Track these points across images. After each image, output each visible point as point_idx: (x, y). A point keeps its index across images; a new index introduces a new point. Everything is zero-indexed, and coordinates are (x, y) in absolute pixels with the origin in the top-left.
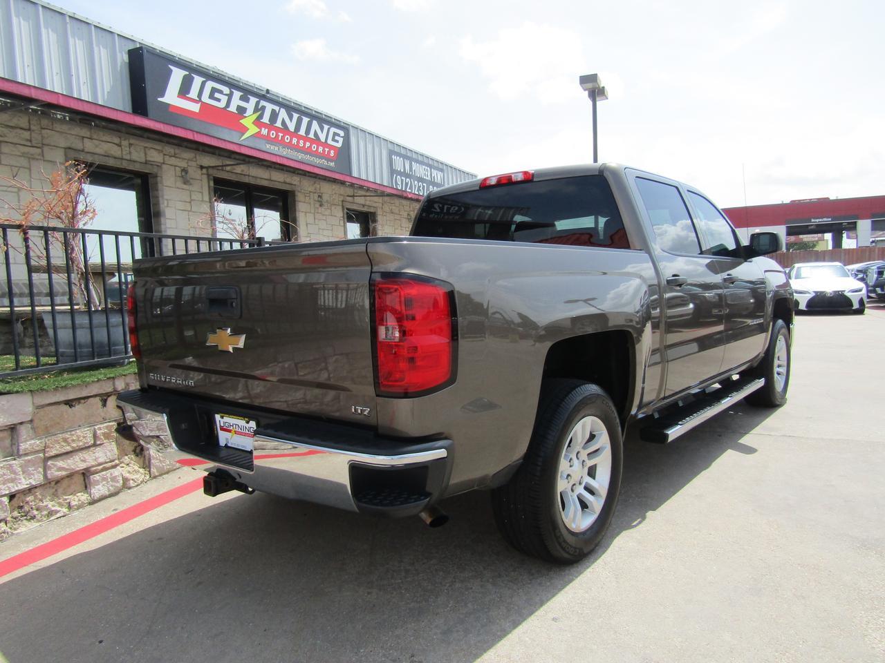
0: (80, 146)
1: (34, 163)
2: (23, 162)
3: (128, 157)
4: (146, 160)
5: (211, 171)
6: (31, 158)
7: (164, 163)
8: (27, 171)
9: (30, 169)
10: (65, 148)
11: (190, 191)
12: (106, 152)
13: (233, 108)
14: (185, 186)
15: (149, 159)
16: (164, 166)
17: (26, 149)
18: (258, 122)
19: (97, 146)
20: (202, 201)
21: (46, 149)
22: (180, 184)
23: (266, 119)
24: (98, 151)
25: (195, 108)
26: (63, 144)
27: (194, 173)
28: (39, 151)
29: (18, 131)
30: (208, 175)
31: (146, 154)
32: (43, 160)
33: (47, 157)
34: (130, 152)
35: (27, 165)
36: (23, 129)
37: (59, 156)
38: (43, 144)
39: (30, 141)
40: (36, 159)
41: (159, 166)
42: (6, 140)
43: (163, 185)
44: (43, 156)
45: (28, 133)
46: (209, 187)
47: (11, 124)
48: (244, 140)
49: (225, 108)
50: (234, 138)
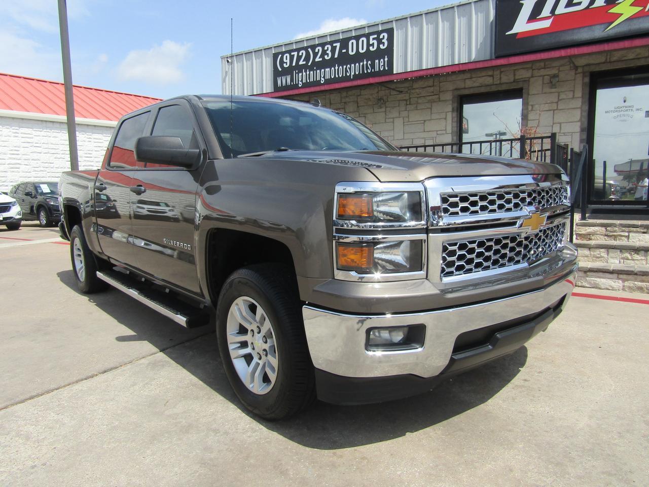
0: (463, 86)
1: (434, 105)
2: (428, 105)
3: (498, 82)
4: (515, 79)
6: (432, 102)
7: (532, 77)
9: (431, 109)
10: (453, 90)
11: (559, 93)
12: (481, 84)
14: (553, 90)
15: (517, 77)
16: (532, 80)
17: (431, 97)
19: (474, 82)
20: (573, 97)
21: (441, 94)
22: (547, 90)
24: (476, 84)
25: (546, 24)
26: (451, 88)
27: (567, 75)
28: (437, 96)
29: (428, 88)
30: (584, 73)
31: (515, 75)
32: (440, 101)
33: (441, 99)
34: (500, 78)
35: (430, 107)
36: (430, 87)
37: (448, 96)
38: (440, 92)
39: (433, 92)
40: (435, 102)
41: (527, 81)
42: (421, 96)
43: (528, 94)
44: (439, 99)
45: (432, 88)
46: (584, 85)
47: (424, 86)
48: (613, 28)
49: (587, 7)
50: (598, 32)
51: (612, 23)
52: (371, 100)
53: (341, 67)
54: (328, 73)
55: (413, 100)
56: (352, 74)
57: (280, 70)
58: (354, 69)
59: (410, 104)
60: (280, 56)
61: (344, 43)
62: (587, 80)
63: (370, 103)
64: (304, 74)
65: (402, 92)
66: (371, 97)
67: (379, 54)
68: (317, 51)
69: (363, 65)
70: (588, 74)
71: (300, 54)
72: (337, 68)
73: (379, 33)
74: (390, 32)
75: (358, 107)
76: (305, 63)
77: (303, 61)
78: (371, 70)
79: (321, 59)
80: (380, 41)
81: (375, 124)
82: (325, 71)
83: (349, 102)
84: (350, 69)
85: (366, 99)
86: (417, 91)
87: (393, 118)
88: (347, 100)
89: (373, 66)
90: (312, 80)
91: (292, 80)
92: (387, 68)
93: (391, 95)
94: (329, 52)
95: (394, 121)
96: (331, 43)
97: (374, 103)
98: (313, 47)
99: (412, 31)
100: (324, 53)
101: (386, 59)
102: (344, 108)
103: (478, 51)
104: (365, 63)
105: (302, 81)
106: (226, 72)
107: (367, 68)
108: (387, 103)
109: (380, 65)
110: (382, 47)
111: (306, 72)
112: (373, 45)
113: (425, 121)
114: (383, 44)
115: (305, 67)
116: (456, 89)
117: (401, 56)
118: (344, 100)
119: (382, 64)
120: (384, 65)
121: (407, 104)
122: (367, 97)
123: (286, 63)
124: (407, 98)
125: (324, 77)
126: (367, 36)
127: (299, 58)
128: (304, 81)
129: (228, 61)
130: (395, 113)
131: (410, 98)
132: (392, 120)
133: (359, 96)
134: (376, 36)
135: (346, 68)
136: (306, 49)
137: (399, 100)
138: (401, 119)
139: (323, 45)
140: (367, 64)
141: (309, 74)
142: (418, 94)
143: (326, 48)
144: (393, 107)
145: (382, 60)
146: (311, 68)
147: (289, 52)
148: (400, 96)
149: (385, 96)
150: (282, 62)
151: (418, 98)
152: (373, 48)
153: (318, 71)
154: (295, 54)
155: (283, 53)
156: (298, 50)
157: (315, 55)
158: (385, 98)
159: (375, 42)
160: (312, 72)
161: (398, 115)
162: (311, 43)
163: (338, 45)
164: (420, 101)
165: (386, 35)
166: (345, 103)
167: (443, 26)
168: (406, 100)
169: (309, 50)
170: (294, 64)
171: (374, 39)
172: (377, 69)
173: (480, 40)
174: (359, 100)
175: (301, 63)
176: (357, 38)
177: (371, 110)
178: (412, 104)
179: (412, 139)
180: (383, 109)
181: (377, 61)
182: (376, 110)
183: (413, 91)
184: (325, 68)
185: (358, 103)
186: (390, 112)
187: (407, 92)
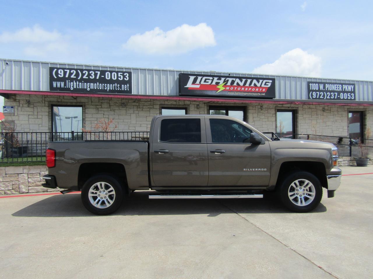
0: (164, 103)
1: (151, 110)
2: (148, 110)
3: (178, 104)
4: (184, 104)
5: (208, 104)
6: (151, 108)
7: (190, 104)
8: (149, 112)
9: (150, 111)
10: (160, 104)
12: (171, 104)
13: (214, 83)
14: (198, 110)
16: (190, 105)
17: (149, 106)
18: (225, 86)
19: (169, 102)
21: (154, 106)
22: (196, 109)
23: (229, 84)
24: (169, 104)
25: (198, 86)
26: (159, 103)
27: (202, 105)
29: (148, 102)
30: (207, 105)
31: (184, 102)
32: (153, 108)
33: (155, 108)
34: (179, 103)
35: (149, 110)
36: (149, 101)
37: (158, 107)
38: (154, 104)
39: (150, 104)
41: (189, 105)
42: (144, 105)
43: (189, 111)
44: (153, 107)
45: (150, 102)
46: (207, 109)
47: (146, 101)
48: (218, 93)
49: (210, 84)
50: (213, 93)
51: (218, 91)
52: (117, 103)
53: (101, 84)
54: (92, 86)
55: (141, 106)
56: (108, 89)
57: (56, 77)
58: (109, 87)
59: (139, 108)
60: (55, 70)
61: (103, 73)
62: (208, 108)
63: (117, 105)
65: (135, 102)
66: (117, 102)
67: (124, 82)
68: (84, 72)
69: (115, 86)
70: (208, 106)
71: (72, 72)
72: (98, 84)
73: (124, 73)
74: (130, 74)
75: (110, 106)
76: (75, 77)
77: (74, 76)
78: (120, 89)
79: (87, 78)
80: (124, 77)
81: (120, 115)
82: (90, 85)
83: (104, 102)
84: (107, 86)
85: (115, 103)
86: (142, 102)
87: (131, 113)
88: (103, 101)
89: (121, 87)
90: (80, 87)
91: (65, 85)
92: (128, 90)
93: (129, 102)
94: (93, 75)
96: (94, 71)
97: (120, 105)
98: (82, 70)
99: (141, 76)
100: (89, 75)
101: (128, 86)
102: (101, 105)
103: (171, 90)
105: (73, 87)
107: (117, 88)
108: (127, 106)
109: (125, 87)
110: (125, 79)
111: (76, 82)
112: (120, 77)
113: (147, 116)
115: (76, 80)
117: (135, 85)
118: (101, 101)
119: (126, 87)
120: (127, 88)
121: (137, 108)
122: (115, 101)
123: (61, 75)
124: (138, 105)
125: (90, 87)
126: (117, 72)
127: (71, 74)
128: (75, 87)
129: (7, 64)
130: (131, 111)
132: (130, 114)
133: (110, 100)
134: (122, 73)
135: (104, 86)
136: (76, 70)
137: (133, 105)
138: (135, 114)
139: (89, 71)
140: (117, 86)
141: (79, 84)
143: (90, 73)
144: (130, 108)
145: (126, 85)
146: (80, 81)
147: (64, 69)
148: (134, 104)
150: (57, 73)
152: (121, 78)
153: (85, 84)
154: (68, 71)
155: (58, 69)
156: (70, 69)
157: (83, 74)
158: (126, 103)
159: (122, 76)
161: (133, 113)
162: (81, 68)
163: (99, 73)
164: (144, 107)
165: (128, 75)
166: (102, 103)
167: (156, 77)
168: (137, 106)
169: (79, 71)
170: (67, 76)
171: (121, 74)
172: (123, 89)
173: (172, 86)
174: (110, 102)
175: (72, 76)
176: (111, 72)
177: (117, 108)
178: (140, 108)
179: (141, 124)
180: (125, 109)
181: (123, 85)
182: (121, 108)
183: (141, 102)
184: (90, 83)
185: (110, 104)
186: (128, 110)
187: (137, 102)
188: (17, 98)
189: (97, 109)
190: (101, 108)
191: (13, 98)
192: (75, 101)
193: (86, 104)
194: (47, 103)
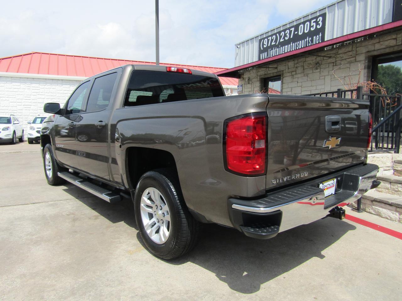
0: (373, 49)
1: (352, 65)
2: (348, 65)
6: (350, 63)
8: (348, 69)
9: (350, 68)
10: (366, 53)
12: (387, 46)
17: (349, 60)
19: (382, 45)
21: (357, 57)
24: (383, 47)
26: (364, 51)
28: (355, 58)
29: (347, 53)
32: (356, 62)
33: (357, 60)
34: (401, 40)
36: (350, 51)
37: (362, 57)
38: (356, 55)
39: (351, 55)
40: (352, 63)
42: (343, 59)
44: (356, 60)
45: (351, 52)
47: (345, 52)
53: (294, 44)
54: (287, 48)
55: (338, 63)
57: (262, 49)
58: (301, 44)
59: (336, 65)
60: (263, 40)
61: (296, 27)
63: (311, 66)
64: (274, 50)
65: (331, 57)
66: (311, 62)
67: (317, 32)
68: (281, 35)
69: (306, 41)
71: (273, 38)
72: (291, 44)
73: (317, 18)
74: (324, 16)
75: (304, 69)
76: (275, 43)
78: (311, 44)
79: (283, 40)
80: (317, 23)
81: (313, 80)
82: (285, 48)
83: (299, 67)
84: (299, 44)
85: (309, 64)
86: (341, 55)
87: (325, 76)
88: (298, 65)
89: (312, 41)
90: (278, 54)
91: (267, 55)
92: (320, 42)
93: (324, 60)
94: (288, 35)
95: (325, 77)
96: (289, 29)
97: (313, 66)
98: (279, 33)
99: (339, 13)
100: (285, 35)
101: (320, 35)
102: (296, 71)
103: (384, 21)
104: (308, 39)
105: (272, 55)
106: (237, 54)
107: (309, 42)
108: (321, 66)
109: (316, 39)
110: (318, 27)
111: (275, 49)
112: (313, 26)
113: (345, 77)
114: (319, 24)
115: (275, 46)
116: (368, 52)
117: (330, 32)
118: (296, 66)
119: (318, 39)
121: (334, 66)
122: (309, 62)
123: (265, 45)
124: (334, 61)
125: (284, 51)
126: (310, 21)
127: (272, 40)
128: (274, 55)
129: (237, 47)
130: (325, 72)
131: (336, 61)
132: (323, 77)
133: (304, 62)
134: (315, 20)
135: (297, 44)
136: (275, 34)
137: (329, 63)
138: (330, 76)
139: (285, 31)
140: (308, 40)
141: (277, 50)
142: (341, 58)
143: (286, 33)
144: (325, 68)
145: (318, 36)
146: (278, 46)
147: (267, 37)
148: (330, 60)
149: (320, 60)
150: (263, 44)
151: (341, 60)
152: (313, 28)
153: (281, 48)
154: (270, 38)
156: (272, 36)
157: (280, 37)
158: (320, 62)
159: (314, 24)
160: (278, 49)
161: (327, 74)
162: (279, 30)
163: (293, 29)
164: (342, 63)
165: (321, 18)
166: (297, 67)
168: (333, 63)
169: (278, 35)
170: (269, 45)
171: (314, 22)
172: (314, 43)
173: (386, 11)
174: (304, 65)
175: (273, 43)
176: (304, 23)
177: (311, 71)
178: (337, 65)
180: (319, 70)
181: (315, 37)
182: (314, 71)
183: (338, 56)
184: (285, 45)
185: (304, 67)
186: (323, 72)
187: (334, 57)
188: (244, 77)
189: (292, 76)
190: (296, 74)
191: (243, 78)
192: (276, 71)
193: (284, 72)
194: (258, 77)
